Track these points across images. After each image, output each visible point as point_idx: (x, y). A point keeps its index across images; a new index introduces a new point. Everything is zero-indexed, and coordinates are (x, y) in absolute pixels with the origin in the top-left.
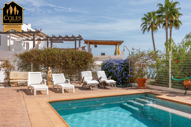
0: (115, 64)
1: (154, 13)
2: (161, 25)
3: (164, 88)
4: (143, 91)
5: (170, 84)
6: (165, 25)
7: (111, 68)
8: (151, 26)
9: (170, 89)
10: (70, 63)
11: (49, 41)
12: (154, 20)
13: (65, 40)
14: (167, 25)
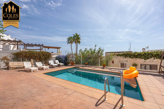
0: (62, 57)
1: (72, 37)
2: (74, 42)
3: (80, 65)
4: (74, 67)
5: (81, 64)
6: (75, 42)
7: (60, 59)
8: (71, 42)
9: (81, 65)
10: (42, 57)
11: (25, 46)
12: (72, 40)
13: (34, 46)
14: (76, 42)
